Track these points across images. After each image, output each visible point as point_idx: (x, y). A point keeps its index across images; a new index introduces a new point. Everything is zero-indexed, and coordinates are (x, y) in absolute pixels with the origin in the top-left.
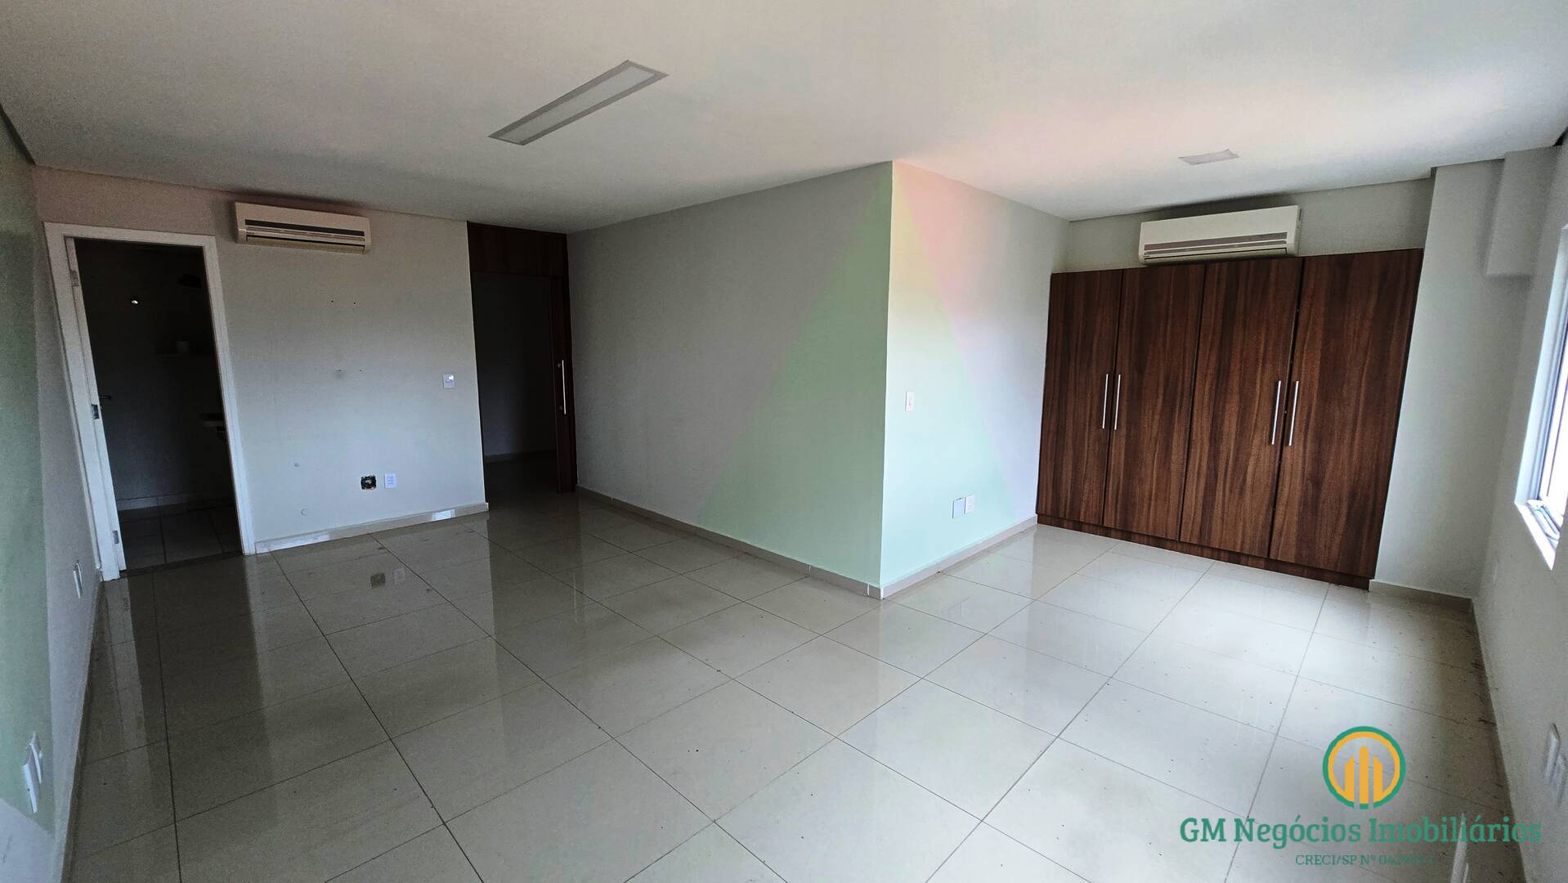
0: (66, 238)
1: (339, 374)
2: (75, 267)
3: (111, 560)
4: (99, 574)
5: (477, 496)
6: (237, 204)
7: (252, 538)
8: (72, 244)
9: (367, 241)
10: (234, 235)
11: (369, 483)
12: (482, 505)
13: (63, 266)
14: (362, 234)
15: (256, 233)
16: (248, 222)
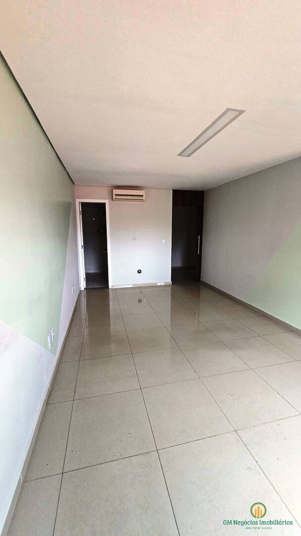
0: (79, 202)
1: (134, 239)
2: (81, 210)
3: (83, 285)
4: (80, 288)
5: (168, 280)
6: (114, 190)
7: (111, 284)
8: (80, 204)
9: (144, 198)
10: (112, 199)
11: (139, 272)
12: (170, 283)
13: (78, 209)
14: (143, 196)
15: (117, 198)
16: (116, 195)
